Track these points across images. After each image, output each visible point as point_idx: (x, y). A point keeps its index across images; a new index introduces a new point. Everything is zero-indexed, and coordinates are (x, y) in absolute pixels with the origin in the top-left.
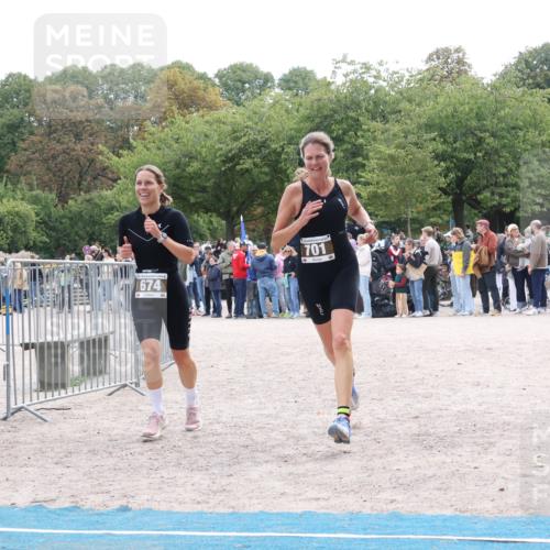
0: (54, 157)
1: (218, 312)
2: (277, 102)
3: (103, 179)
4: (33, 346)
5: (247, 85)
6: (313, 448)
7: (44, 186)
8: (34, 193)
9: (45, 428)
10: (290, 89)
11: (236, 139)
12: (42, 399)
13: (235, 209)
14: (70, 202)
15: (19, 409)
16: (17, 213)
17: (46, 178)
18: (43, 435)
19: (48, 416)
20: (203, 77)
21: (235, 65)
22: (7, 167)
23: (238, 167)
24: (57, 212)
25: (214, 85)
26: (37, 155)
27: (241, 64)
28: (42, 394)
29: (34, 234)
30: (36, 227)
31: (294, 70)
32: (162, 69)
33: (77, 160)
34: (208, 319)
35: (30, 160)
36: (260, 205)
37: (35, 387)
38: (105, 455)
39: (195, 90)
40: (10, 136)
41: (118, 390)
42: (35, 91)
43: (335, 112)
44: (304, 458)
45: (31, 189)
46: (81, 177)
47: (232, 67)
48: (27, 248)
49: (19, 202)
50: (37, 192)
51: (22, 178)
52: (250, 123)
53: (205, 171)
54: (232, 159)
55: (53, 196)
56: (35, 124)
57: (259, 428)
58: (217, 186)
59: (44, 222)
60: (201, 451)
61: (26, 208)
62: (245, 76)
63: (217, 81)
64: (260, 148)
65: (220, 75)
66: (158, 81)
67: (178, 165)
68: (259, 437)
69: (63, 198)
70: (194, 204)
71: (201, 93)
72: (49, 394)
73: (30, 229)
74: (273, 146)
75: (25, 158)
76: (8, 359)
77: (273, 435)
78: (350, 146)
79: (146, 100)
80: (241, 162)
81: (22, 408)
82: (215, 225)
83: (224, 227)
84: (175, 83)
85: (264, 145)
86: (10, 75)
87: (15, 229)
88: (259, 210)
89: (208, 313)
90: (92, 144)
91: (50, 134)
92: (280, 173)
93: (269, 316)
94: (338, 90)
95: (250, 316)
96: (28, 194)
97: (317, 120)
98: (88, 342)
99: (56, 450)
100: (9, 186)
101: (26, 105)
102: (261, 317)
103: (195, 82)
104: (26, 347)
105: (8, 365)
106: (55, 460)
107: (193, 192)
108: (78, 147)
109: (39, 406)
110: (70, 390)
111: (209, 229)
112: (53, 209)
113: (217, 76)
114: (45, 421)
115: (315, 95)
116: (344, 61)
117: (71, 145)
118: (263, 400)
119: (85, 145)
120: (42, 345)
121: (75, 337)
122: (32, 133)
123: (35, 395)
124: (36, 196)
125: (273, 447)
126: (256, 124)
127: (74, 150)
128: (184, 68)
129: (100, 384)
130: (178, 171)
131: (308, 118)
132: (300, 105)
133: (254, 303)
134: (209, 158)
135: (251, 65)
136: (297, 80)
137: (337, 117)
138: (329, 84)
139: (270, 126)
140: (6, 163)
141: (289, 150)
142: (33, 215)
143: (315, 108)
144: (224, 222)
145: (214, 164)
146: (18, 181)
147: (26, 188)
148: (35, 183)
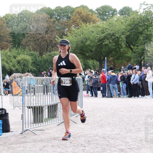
0: (38, 40)
1: (96, 95)
2: (118, 19)
3: (55, 47)
4: (32, 107)
5: (107, 13)
6: (132, 146)
7: (35, 50)
8: (31, 52)
9: (36, 137)
10: (122, 14)
11: (103, 33)
12: (35, 127)
13: (103, 58)
14: (43, 55)
15: (27, 130)
16: (25, 59)
17: (35, 47)
18: (35, 139)
19: (36, 132)
20: (91, 11)
21: (103, 6)
22: (22, 43)
23: (104, 43)
24: (39, 59)
25: (95, 13)
26: (32, 39)
27: (106, 6)
28: (35, 125)
29: (31, 67)
30: (32, 64)
31: (124, 7)
32: (77, 8)
33: (46, 41)
34: (93, 98)
35: (30, 40)
36: (112, 57)
37: (32, 121)
38: (57, 147)
39: (88, 15)
41: (61, 123)
43: (139, 23)
44: (129, 150)
45: (30, 51)
46: (47, 46)
47: (102, 7)
48: (29, 72)
49: (26, 56)
50: (32, 52)
51: (27, 47)
52: (108, 27)
53: (92, 44)
54: (101, 40)
55: (38, 53)
57: (112, 139)
58: (96, 50)
59: (34, 63)
60: (91, 146)
61: (28, 58)
62: (107, 10)
63: (96, 12)
64: (111, 36)
65: (97, 10)
66: (75, 12)
67: (82, 42)
68: (112, 142)
69: (41, 54)
70: (88, 56)
71: (90, 16)
72: (37, 124)
73: (29, 65)
74: (117, 35)
75: (28, 40)
76: (23, 112)
77: (117, 141)
78: (145, 35)
79: (71, 19)
80: (105, 41)
81: (28, 129)
82: (95, 64)
83: (99, 65)
84: (81, 13)
85: (113, 35)
87: (24, 65)
88: (111, 58)
89: (92, 96)
90: (52, 35)
92: (119, 45)
93: (115, 97)
94: (140, 15)
95: (108, 97)
96: (29, 53)
97: (133, 26)
98: (51, 106)
99: (40, 145)
100: (22, 50)
102: (112, 97)
103: (88, 12)
104: (29, 108)
105: (23, 114)
106: (40, 149)
107: (87, 52)
108: (47, 36)
109: (33, 129)
110: (44, 123)
111: (93, 65)
112: (38, 58)
113: (96, 10)
114: (36, 134)
115: (132, 17)
116: (144, 4)
117: (44, 35)
118: (113, 128)
119: (49, 35)
120: (35, 107)
121: (46, 104)
123: (32, 125)
124: (32, 53)
125: (117, 145)
126: (111, 27)
127: (45, 37)
128: (85, 7)
129: (55, 121)
130: (82, 44)
131: (130, 25)
132: (127, 20)
133: (109, 92)
134: (93, 40)
135: (109, 6)
136: (126, 11)
137: (140, 24)
138: (138, 12)
139: (116, 28)
140: (21, 42)
141: (123, 37)
142: (31, 60)
143: (132, 21)
144: (98, 63)
145: (95, 42)
146: (25, 48)
147: (28, 50)
148: (31, 49)
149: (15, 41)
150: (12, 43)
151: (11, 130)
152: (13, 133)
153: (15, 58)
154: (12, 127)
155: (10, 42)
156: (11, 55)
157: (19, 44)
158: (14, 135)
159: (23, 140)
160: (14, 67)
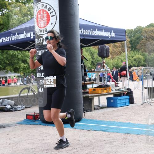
7: (145, 51)
8: (143, 53)
9: (152, 107)
14: (151, 55)
15: (145, 102)
16: (139, 58)
19: (152, 104)
22: (137, 48)
29: (143, 63)
30: (144, 61)
37: (147, 97)
40: (137, 40)
42: (143, 30)
45: (142, 52)
48: (142, 66)
51: (140, 50)
55: (148, 53)
56: (143, 37)
61: (141, 57)
73: (142, 62)
75: (141, 45)
86: (137, 27)
87: (139, 62)
91: (147, 39)
96: (141, 54)
100: (137, 52)
101: (141, 33)
104: (145, 88)
112: (147, 57)
122: (142, 39)
123: (147, 99)
124: (143, 54)
142: (143, 58)
146: (139, 51)
147: (141, 52)
148: (143, 51)
149: (132, 46)
150: (130, 48)
151: (135, 103)
152: (136, 104)
153: (133, 57)
154: (135, 101)
155: (130, 47)
156: (130, 56)
157: (135, 49)
158: (137, 106)
159: (143, 108)
160: (132, 63)
